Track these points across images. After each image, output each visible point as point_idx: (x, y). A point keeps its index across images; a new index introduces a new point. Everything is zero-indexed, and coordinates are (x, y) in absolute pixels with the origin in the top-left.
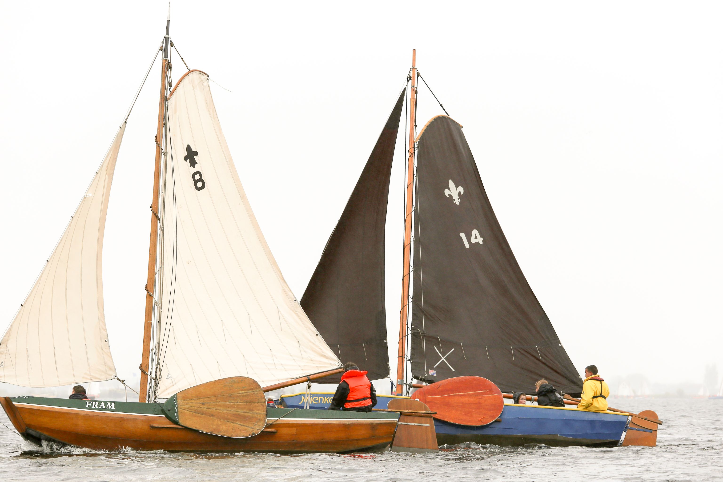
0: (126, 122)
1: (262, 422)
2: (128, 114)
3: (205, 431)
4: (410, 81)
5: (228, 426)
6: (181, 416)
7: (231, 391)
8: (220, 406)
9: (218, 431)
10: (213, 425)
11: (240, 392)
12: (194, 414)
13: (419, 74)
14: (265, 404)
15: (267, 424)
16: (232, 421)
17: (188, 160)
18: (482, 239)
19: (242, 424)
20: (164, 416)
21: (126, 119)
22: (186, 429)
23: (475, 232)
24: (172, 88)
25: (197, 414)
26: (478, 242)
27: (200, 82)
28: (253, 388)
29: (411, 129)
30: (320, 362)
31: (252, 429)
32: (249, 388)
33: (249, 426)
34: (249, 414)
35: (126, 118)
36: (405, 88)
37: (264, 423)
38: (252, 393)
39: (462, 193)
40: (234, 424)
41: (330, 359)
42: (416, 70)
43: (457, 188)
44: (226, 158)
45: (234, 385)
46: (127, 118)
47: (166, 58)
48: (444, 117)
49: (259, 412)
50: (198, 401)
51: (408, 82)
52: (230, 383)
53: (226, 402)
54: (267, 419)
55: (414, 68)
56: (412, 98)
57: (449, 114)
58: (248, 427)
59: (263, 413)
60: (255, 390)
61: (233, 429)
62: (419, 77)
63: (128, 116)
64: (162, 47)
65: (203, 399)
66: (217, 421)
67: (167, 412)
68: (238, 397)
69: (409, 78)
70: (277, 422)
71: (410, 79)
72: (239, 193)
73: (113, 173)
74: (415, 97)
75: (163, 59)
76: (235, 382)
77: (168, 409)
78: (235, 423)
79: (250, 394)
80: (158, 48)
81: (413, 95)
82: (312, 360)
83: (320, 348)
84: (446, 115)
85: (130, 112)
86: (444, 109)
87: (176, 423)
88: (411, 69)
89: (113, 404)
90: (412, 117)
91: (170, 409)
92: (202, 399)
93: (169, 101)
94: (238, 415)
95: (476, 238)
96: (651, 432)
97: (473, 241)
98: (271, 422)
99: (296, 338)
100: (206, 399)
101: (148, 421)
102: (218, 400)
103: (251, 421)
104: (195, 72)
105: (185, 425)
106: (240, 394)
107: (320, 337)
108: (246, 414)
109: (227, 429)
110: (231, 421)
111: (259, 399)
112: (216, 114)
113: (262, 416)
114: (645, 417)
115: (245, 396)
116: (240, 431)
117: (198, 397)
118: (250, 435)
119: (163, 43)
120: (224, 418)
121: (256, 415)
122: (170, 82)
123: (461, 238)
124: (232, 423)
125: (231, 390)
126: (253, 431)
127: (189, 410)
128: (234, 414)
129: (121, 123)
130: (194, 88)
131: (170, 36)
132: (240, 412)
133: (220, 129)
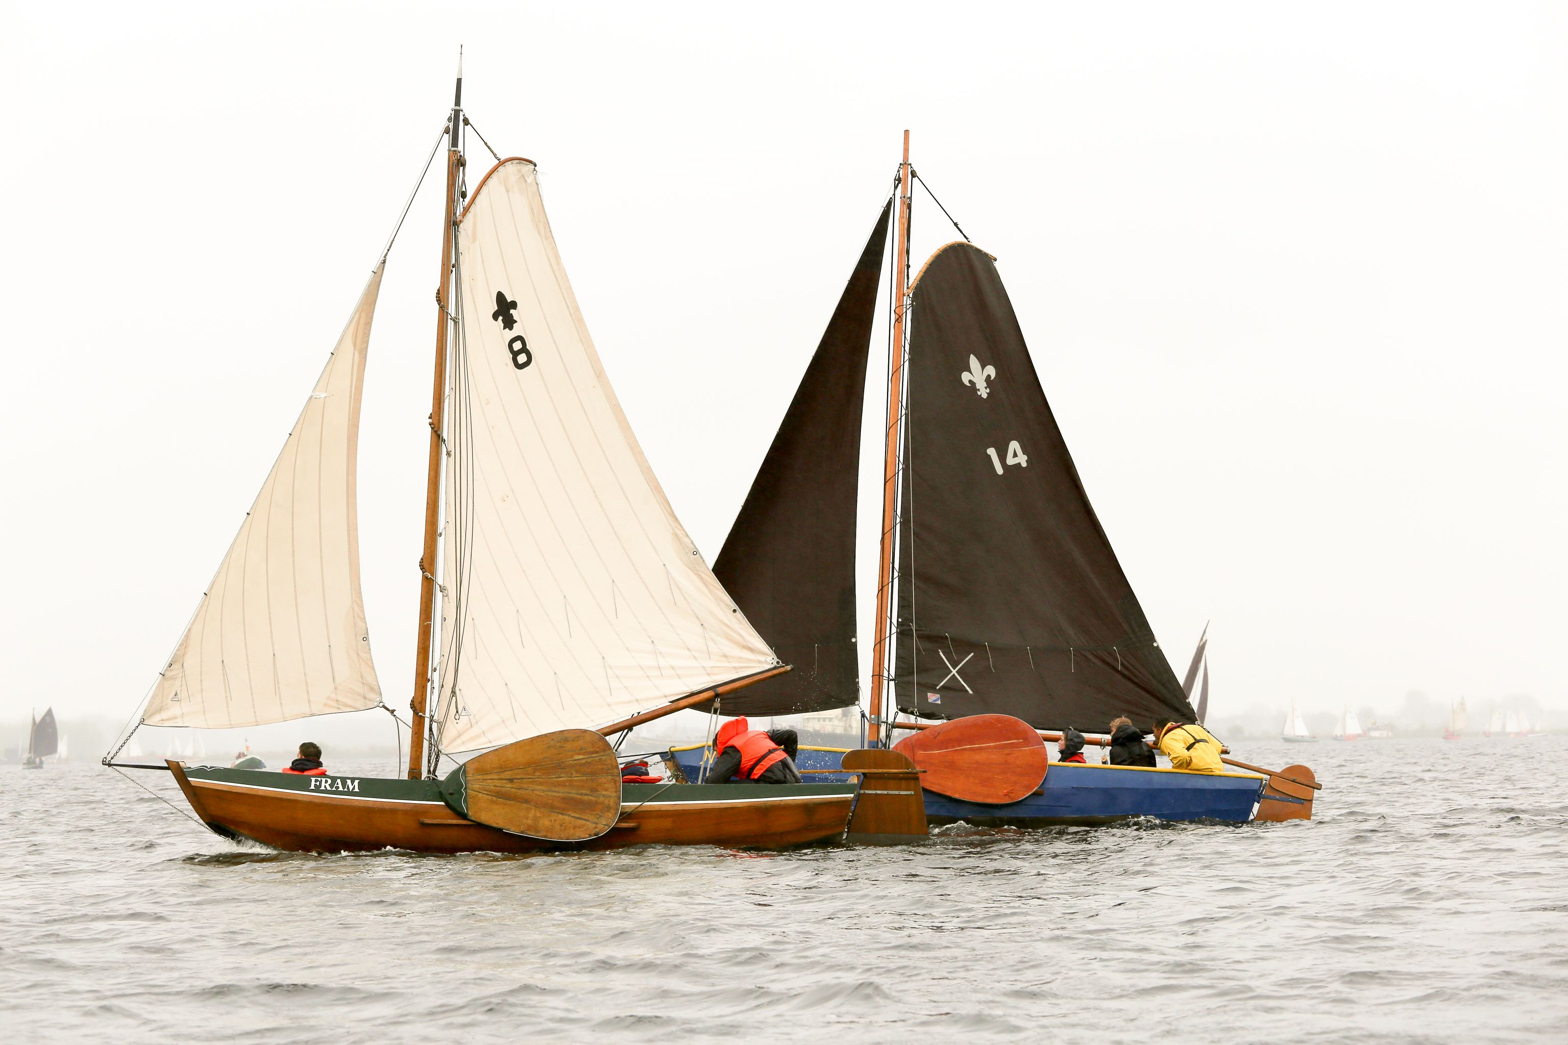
0: (384, 262)
1: (613, 812)
2: (387, 247)
3: (513, 830)
4: (900, 185)
5: (553, 820)
6: (471, 803)
7: (561, 756)
8: (541, 784)
9: (537, 831)
10: (527, 819)
11: (576, 758)
12: (494, 798)
13: (914, 173)
14: (618, 779)
15: (622, 814)
16: (561, 812)
17: (501, 318)
18: (1025, 457)
19: (578, 816)
20: (443, 803)
21: (385, 257)
22: (480, 826)
23: (1014, 445)
24: (467, 200)
25: (500, 799)
26: (1019, 464)
27: (520, 178)
28: (598, 749)
29: (900, 272)
30: (740, 658)
31: (594, 825)
32: (592, 750)
33: (590, 819)
34: (591, 798)
35: (383, 255)
36: (891, 198)
37: (616, 813)
38: (597, 759)
39: (992, 378)
40: (564, 817)
41: (757, 653)
42: (909, 166)
43: (983, 367)
44: (568, 307)
45: (564, 745)
46: (386, 255)
47: (455, 149)
48: (961, 245)
49: (608, 793)
50: (503, 776)
51: (896, 187)
52: (558, 742)
53: (551, 777)
54: (622, 804)
55: (906, 163)
56: (901, 217)
57: (970, 240)
58: (588, 821)
59: (614, 794)
60: (601, 754)
61: (561, 826)
62: (915, 179)
63: (388, 250)
64: (448, 127)
65: (511, 772)
66: (533, 811)
67: (448, 797)
68: (572, 766)
69: (898, 180)
70: (640, 809)
71: (899, 183)
72: (593, 367)
73: (367, 348)
74: (906, 215)
75: (449, 150)
76: (566, 740)
77: (450, 791)
78: (565, 814)
79: (593, 761)
80: (442, 129)
81: (903, 212)
82: (725, 656)
83: (740, 635)
84: (965, 240)
85: (392, 243)
86: (961, 232)
87: (464, 816)
88: (901, 164)
89: (356, 782)
90: (902, 251)
91: (452, 792)
92: (509, 773)
93: (461, 225)
94: (572, 799)
95: (1015, 455)
96: (1302, 803)
97: (1010, 461)
98: (629, 810)
99: (698, 618)
100: (516, 771)
101: (416, 812)
102: (537, 774)
103: (593, 811)
104: (510, 162)
105: (478, 821)
106: (576, 762)
107: (740, 615)
108: (586, 798)
109: (552, 826)
110: (558, 811)
111: (608, 770)
112: (551, 231)
113: (612, 801)
114: (1293, 778)
115: (584, 764)
116: (574, 828)
117: (502, 769)
118: (590, 836)
119: (449, 119)
120: (545, 805)
121: (602, 799)
122: (464, 189)
123: (989, 457)
124: (561, 814)
125: (559, 754)
126: (596, 827)
127: (485, 792)
128: (563, 799)
129: (374, 264)
130: (508, 191)
131: (462, 106)
132: (573, 794)
133: (557, 257)
